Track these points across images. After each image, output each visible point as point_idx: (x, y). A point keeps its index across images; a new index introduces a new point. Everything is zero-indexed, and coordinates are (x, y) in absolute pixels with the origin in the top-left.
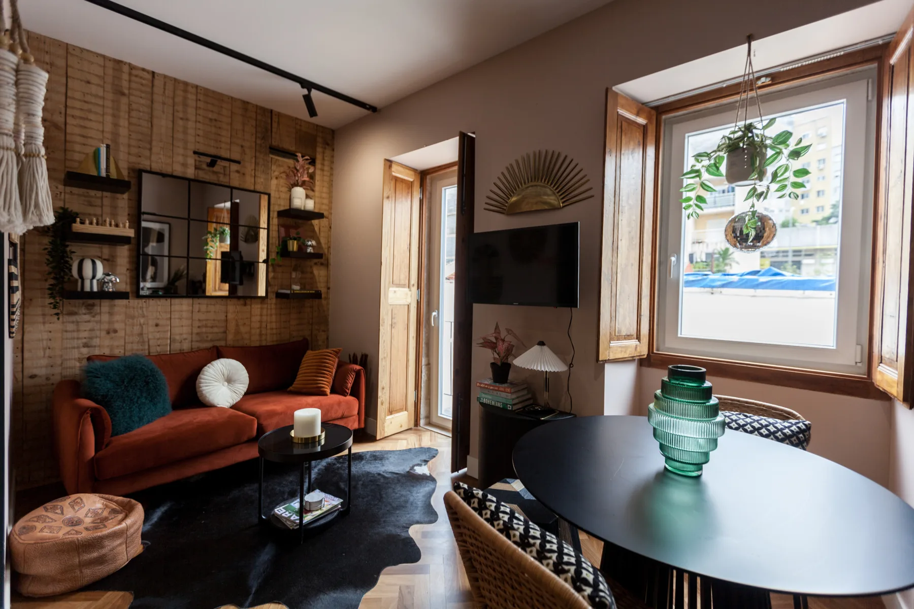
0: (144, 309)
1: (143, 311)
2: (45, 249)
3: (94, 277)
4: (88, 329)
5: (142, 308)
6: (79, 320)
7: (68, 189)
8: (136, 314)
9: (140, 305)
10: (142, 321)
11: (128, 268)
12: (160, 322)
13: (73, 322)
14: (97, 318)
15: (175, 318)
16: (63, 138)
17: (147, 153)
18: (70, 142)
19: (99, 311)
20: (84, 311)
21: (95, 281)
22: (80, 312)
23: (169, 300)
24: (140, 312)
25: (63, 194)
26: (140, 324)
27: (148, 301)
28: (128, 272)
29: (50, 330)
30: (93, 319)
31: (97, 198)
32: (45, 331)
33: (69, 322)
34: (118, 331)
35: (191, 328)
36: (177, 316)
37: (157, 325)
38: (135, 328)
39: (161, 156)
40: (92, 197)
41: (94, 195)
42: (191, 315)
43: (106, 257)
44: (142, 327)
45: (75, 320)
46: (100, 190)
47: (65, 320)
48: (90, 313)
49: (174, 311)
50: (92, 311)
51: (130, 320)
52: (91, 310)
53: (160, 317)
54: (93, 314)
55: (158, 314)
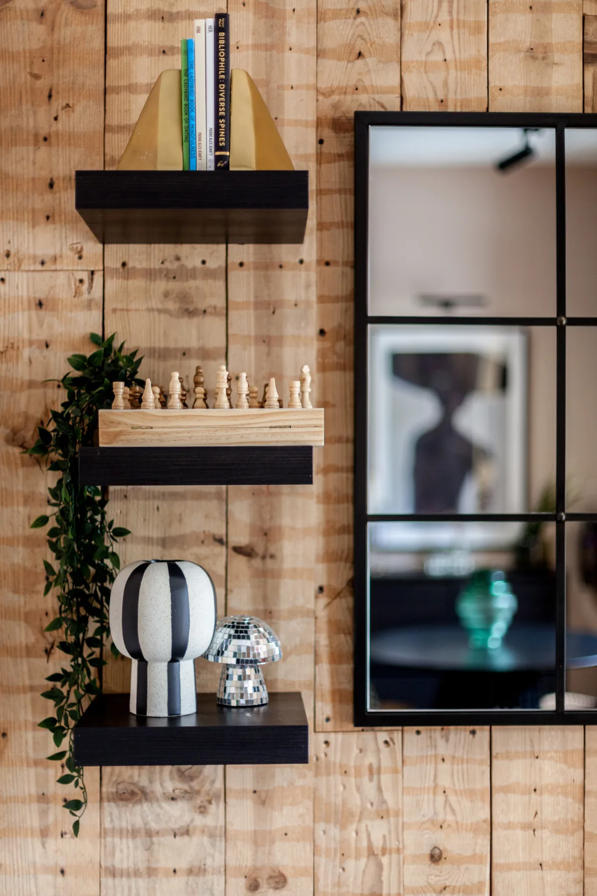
0: (386, 779)
1: (379, 789)
2: (43, 520)
3: (178, 652)
4: (183, 864)
5: (374, 772)
6: (154, 826)
7: (117, 252)
8: (355, 801)
9: (370, 759)
10: (378, 831)
11: (323, 582)
12: (452, 844)
13: (134, 833)
14: (214, 817)
15: (509, 826)
16: (98, 44)
17: (387, 29)
18: (121, 52)
19: (219, 784)
20: (169, 786)
21: (186, 667)
22: (157, 788)
23: (483, 732)
24: (370, 788)
25: (98, 277)
26: (371, 852)
27: (397, 736)
28: (323, 600)
29: (62, 863)
30: (199, 821)
31: (210, 274)
32: (47, 870)
33: (121, 833)
34: (290, 880)
35: (579, 874)
36: (517, 816)
37: (436, 857)
38: (350, 864)
39: (444, 35)
40: (192, 274)
41: (198, 264)
42: (578, 806)
43: (240, 538)
44: (380, 867)
45: (139, 823)
46: (218, 242)
47: (107, 825)
48: (190, 795)
49: (506, 790)
50: (195, 784)
51: (334, 831)
52: (191, 778)
53: (450, 818)
54: (198, 801)
55: (440, 798)
